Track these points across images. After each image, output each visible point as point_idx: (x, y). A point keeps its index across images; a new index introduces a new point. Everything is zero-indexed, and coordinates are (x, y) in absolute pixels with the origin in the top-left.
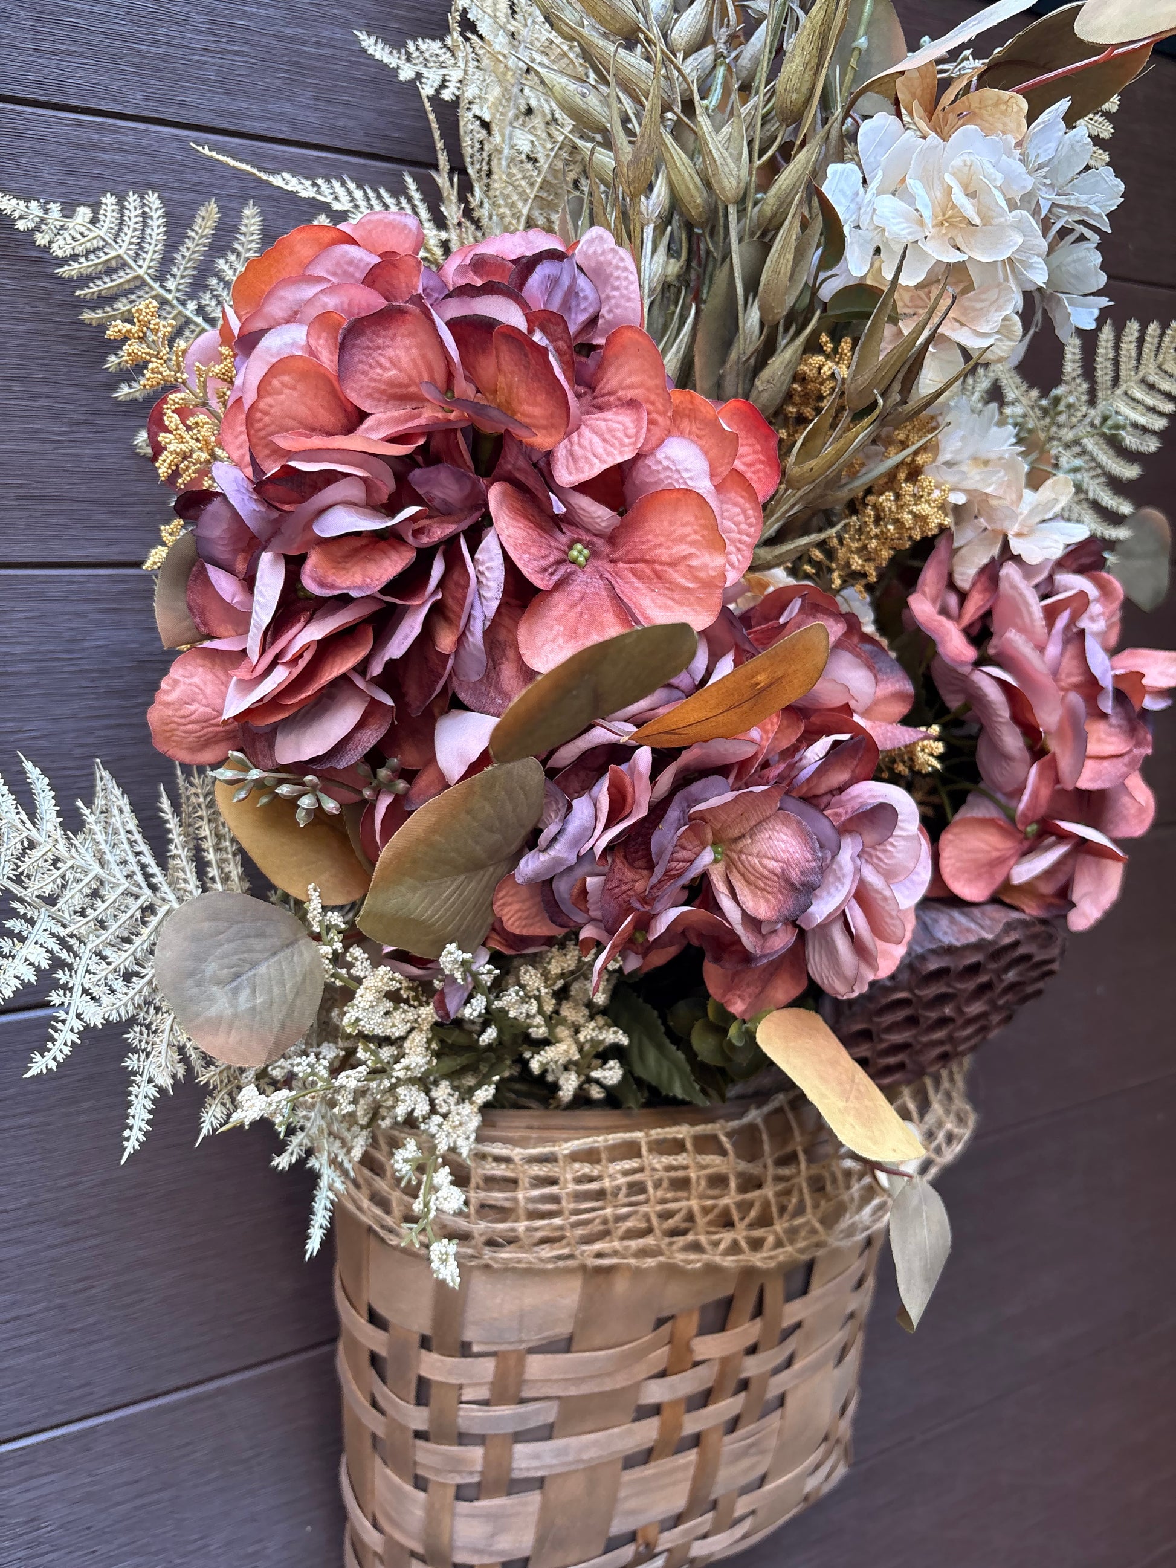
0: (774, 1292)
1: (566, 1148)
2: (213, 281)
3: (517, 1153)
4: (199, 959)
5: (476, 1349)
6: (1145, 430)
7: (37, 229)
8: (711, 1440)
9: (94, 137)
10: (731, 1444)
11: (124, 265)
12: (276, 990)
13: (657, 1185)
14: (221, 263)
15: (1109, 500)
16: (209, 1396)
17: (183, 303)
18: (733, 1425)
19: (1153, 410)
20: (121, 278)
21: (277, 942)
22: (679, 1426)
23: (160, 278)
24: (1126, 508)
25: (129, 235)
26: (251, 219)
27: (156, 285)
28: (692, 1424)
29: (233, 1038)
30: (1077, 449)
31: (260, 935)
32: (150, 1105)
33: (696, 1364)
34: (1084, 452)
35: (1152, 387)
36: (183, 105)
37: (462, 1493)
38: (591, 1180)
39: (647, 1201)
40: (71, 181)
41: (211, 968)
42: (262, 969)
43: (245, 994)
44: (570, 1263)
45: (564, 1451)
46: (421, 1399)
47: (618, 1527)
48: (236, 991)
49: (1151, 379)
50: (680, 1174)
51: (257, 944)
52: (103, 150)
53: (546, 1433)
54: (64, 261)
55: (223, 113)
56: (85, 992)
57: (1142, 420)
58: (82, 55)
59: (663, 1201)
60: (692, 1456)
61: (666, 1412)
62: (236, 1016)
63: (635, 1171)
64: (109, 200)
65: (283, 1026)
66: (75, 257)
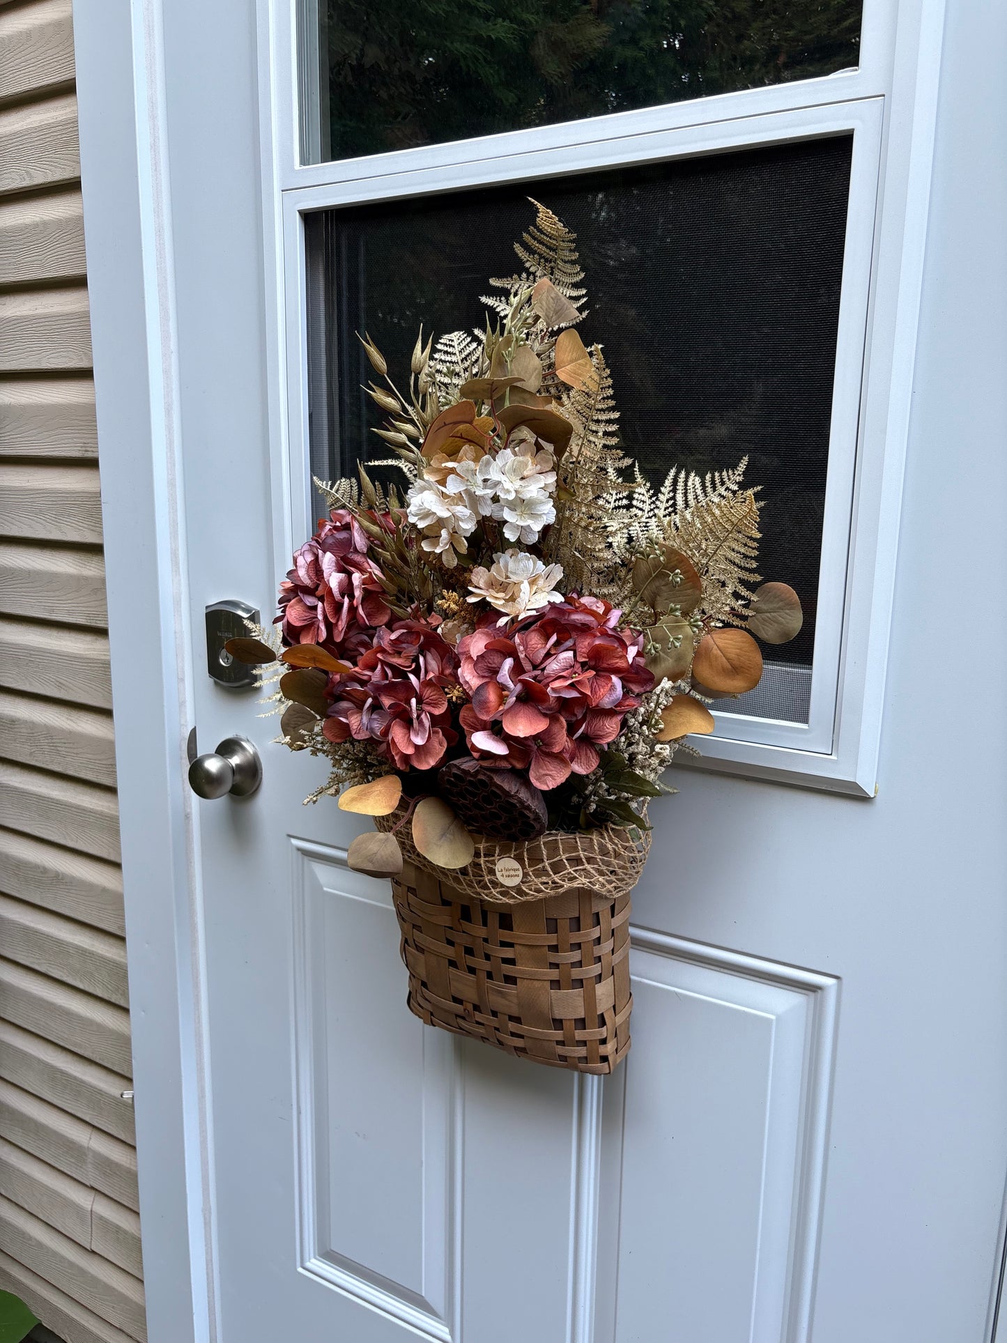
8: (480, 975)
10: (491, 983)
18: (490, 975)
22: (465, 958)
28: (469, 960)
33: (464, 932)
53: (420, 929)
60: (473, 977)
61: (457, 947)
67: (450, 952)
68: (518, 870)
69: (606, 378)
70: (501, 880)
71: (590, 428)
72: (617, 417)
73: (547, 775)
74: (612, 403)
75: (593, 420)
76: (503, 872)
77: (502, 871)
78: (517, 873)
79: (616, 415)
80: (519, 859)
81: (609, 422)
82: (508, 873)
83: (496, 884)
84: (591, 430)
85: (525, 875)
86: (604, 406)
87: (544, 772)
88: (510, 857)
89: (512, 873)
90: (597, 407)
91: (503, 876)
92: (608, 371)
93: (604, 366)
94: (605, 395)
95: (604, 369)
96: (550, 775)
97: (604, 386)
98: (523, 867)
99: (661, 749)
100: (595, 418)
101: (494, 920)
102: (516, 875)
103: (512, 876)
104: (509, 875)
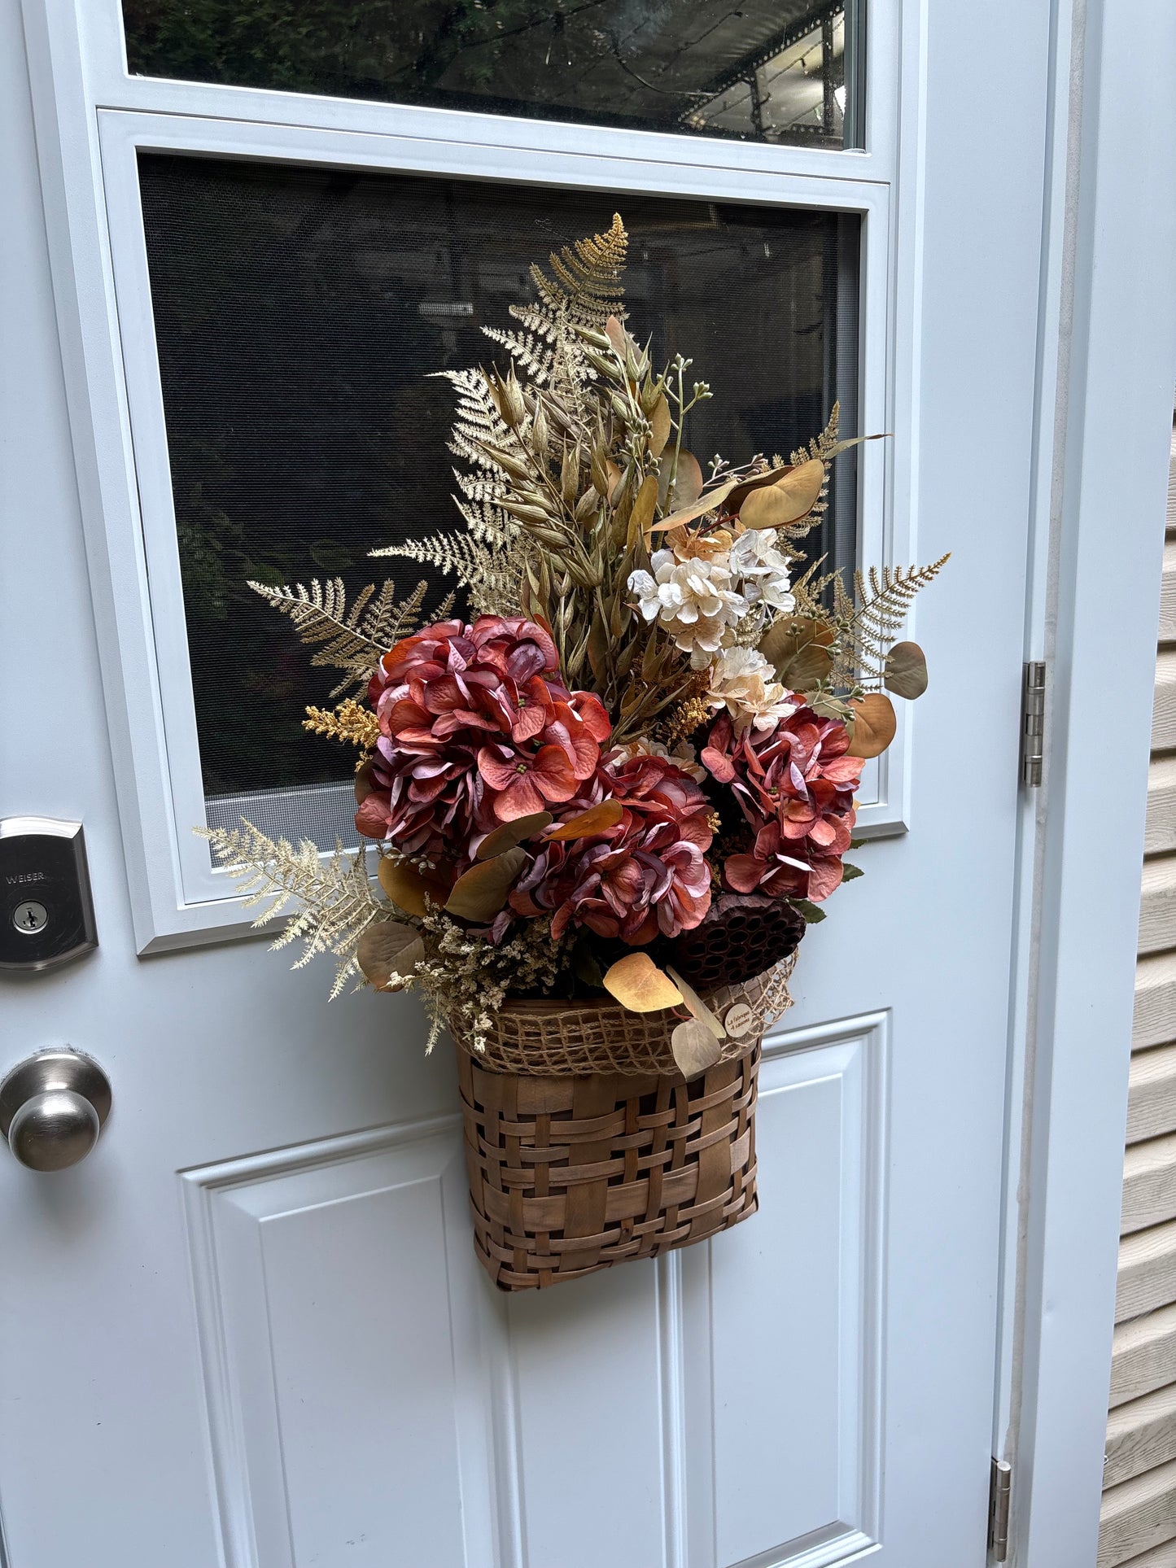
0: (682, 1095)
1: (562, 1017)
7: (282, 604)
8: (654, 1174)
10: (667, 1176)
13: (608, 1034)
17: (354, 630)
18: (667, 1167)
22: (636, 1163)
25: (330, 604)
28: (643, 1163)
33: (641, 1130)
37: (528, 1193)
38: (575, 1031)
39: (603, 1042)
44: (568, 1073)
45: (574, 1173)
46: (502, 1144)
47: (609, 1217)
50: (620, 1029)
53: (564, 1162)
59: (612, 1042)
60: (643, 1182)
61: (627, 1154)
63: (597, 1027)
64: (315, 582)
67: (616, 1166)
68: (747, 1013)
70: (732, 1033)
73: (820, 884)
76: (733, 1024)
77: (730, 1022)
78: (746, 1016)
80: (744, 1001)
82: (738, 1022)
85: (753, 1016)
87: (817, 882)
88: (734, 1004)
89: (743, 1019)
91: (732, 1027)
96: (823, 883)
98: (751, 1007)
102: (746, 1021)
103: (742, 1023)
104: (739, 1025)
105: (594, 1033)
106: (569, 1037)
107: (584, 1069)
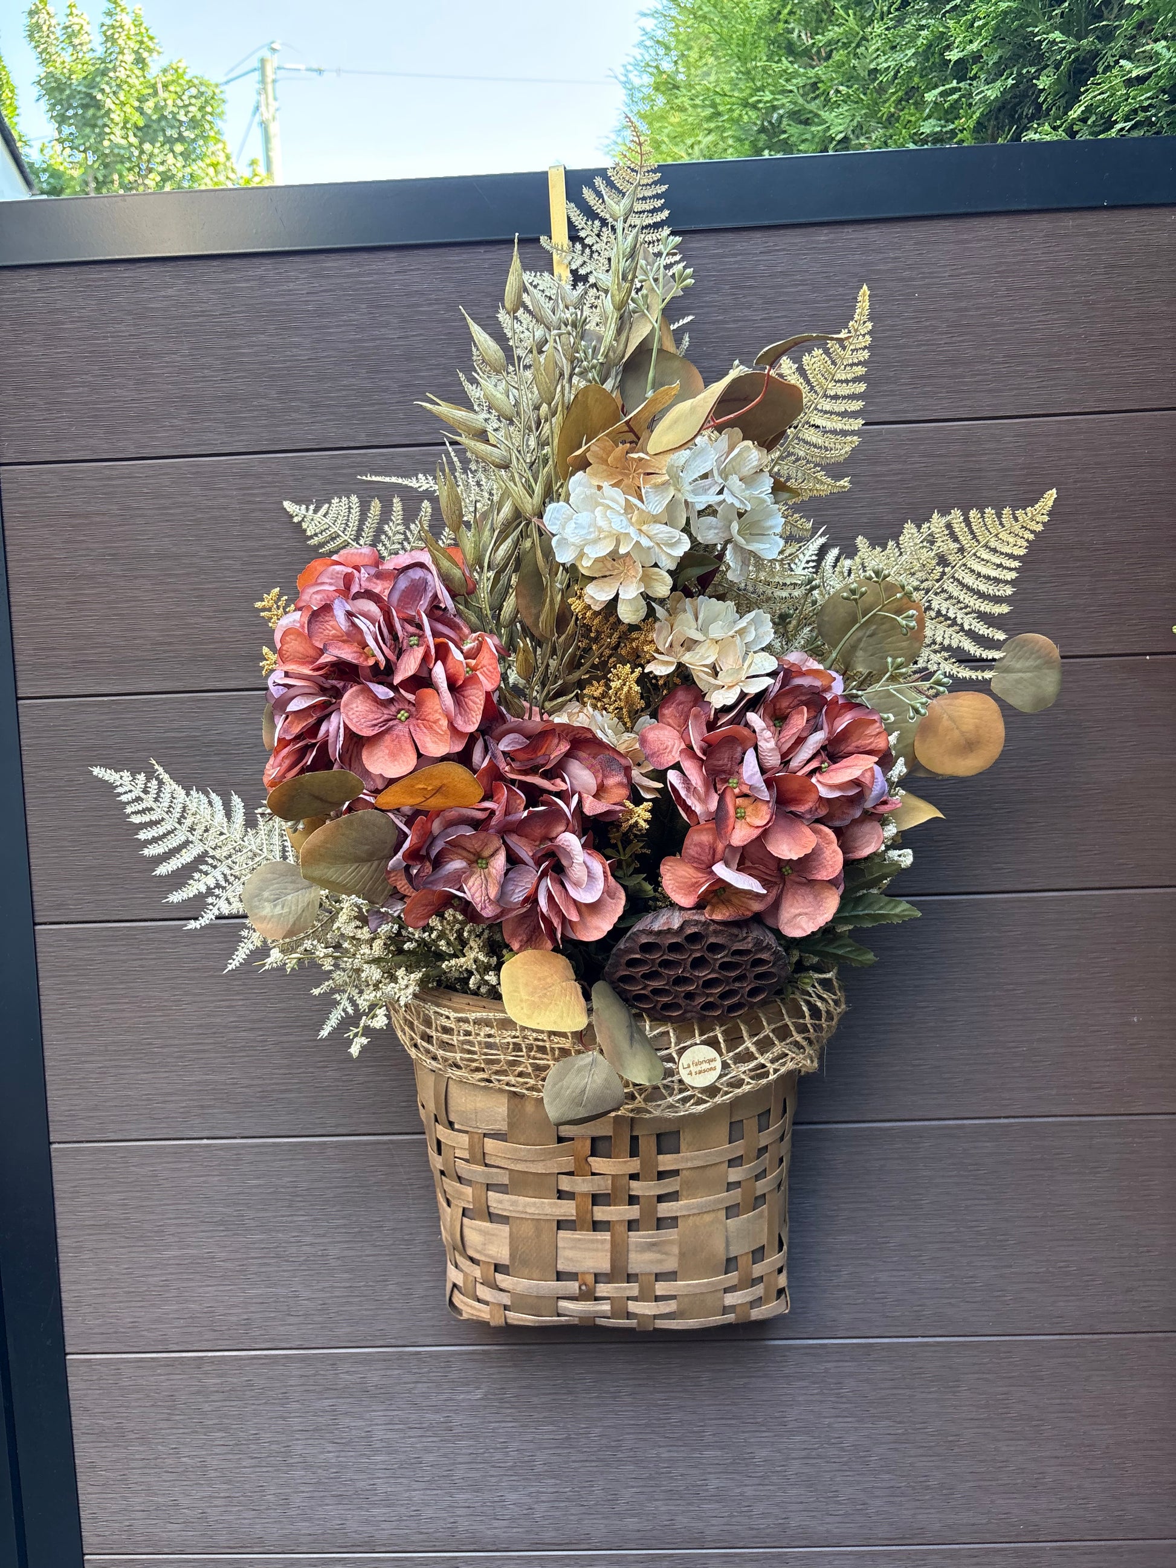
1: (472, 1016)
2: (383, 537)
3: (452, 1015)
4: (262, 889)
5: (456, 1126)
6: (997, 581)
7: (303, 520)
8: (618, 1230)
9: (339, 462)
10: (635, 1238)
11: (339, 536)
12: (293, 908)
14: (386, 528)
15: (982, 629)
16: (385, 1143)
18: (634, 1225)
19: (1000, 566)
20: (338, 541)
21: (299, 886)
22: (591, 1213)
23: (357, 539)
24: (1000, 636)
26: (397, 504)
27: (354, 544)
28: (599, 1213)
29: (269, 926)
30: (946, 596)
31: (293, 882)
32: (248, 952)
33: (593, 1174)
34: (951, 597)
35: (995, 551)
36: (386, 435)
37: (466, 1213)
38: (490, 1036)
39: (523, 1056)
40: (327, 487)
41: (266, 894)
42: (289, 897)
43: (279, 907)
45: (514, 1203)
46: (440, 1151)
47: (563, 1266)
48: (275, 906)
49: (992, 544)
51: (291, 886)
52: (343, 468)
53: (504, 1189)
54: (311, 537)
55: (407, 435)
56: (227, 899)
57: (994, 573)
58: (334, 420)
60: (606, 1235)
61: (579, 1198)
62: (272, 916)
64: (334, 501)
65: (294, 924)
66: (316, 535)
67: (567, 1209)
68: (714, 1060)
69: (864, 335)
70: (687, 1080)
71: (819, 407)
72: (862, 390)
73: (800, 915)
74: (860, 370)
75: (826, 396)
76: (692, 1068)
77: (689, 1066)
78: (713, 1065)
79: (862, 387)
80: (713, 1043)
81: (852, 397)
82: (699, 1068)
83: (683, 1086)
84: (821, 411)
85: (725, 1065)
86: (850, 376)
87: (797, 912)
88: (696, 1044)
89: (705, 1066)
90: (838, 377)
91: (690, 1074)
92: (869, 325)
93: (865, 318)
94: (856, 361)
95: (864, 323)
96: (806, 914)
97: (858, 346)
98: (721, 1054)
99: (900, 856)
100: (832, 393)
101: (647, 1145)
102: (711, 1069)
103: (705, 1071)
104: (700, 1072)
105: (514, 1044)
106: (486, 1043)
107: (508, 1084)
